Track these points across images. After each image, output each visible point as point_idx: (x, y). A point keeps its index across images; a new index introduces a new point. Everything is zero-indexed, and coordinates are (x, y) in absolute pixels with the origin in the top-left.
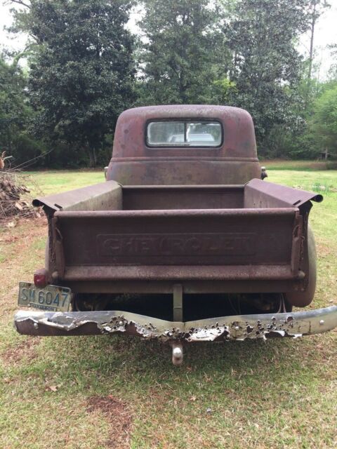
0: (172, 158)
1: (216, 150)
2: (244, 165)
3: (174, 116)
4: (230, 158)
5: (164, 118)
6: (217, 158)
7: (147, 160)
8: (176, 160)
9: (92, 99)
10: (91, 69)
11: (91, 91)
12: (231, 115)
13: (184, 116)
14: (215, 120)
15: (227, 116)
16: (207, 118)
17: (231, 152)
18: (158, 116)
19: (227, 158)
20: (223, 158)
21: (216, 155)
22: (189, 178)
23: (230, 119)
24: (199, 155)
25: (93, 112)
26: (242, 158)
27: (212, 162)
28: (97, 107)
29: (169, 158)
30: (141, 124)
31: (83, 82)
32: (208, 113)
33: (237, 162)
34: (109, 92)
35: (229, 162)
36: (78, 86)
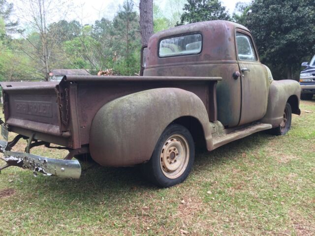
1: (197, 56)
2: (216, 66)
4: (207, 61)
6: (198, 62)
7: (158, 67)
9: (287, 30)
10: (288, 8)
11: (287, 25)
12: (209, 27)
13: (179, 33)
14: (198, 32)
16: (193, 32)
17: (208, 57)
18: (165, 36)
19: (204, 62)
20: (201, 62)
21: (197, 61)
24: (186, 61)
25: (286, 41)
26: (214, 61)
27: (194, 66)
28: (290, 36)
29: (170, 64)
30: (157, 42)
31: (280, 19)
32: (194, 28)
33: (211, 65)
35: (205, 65)
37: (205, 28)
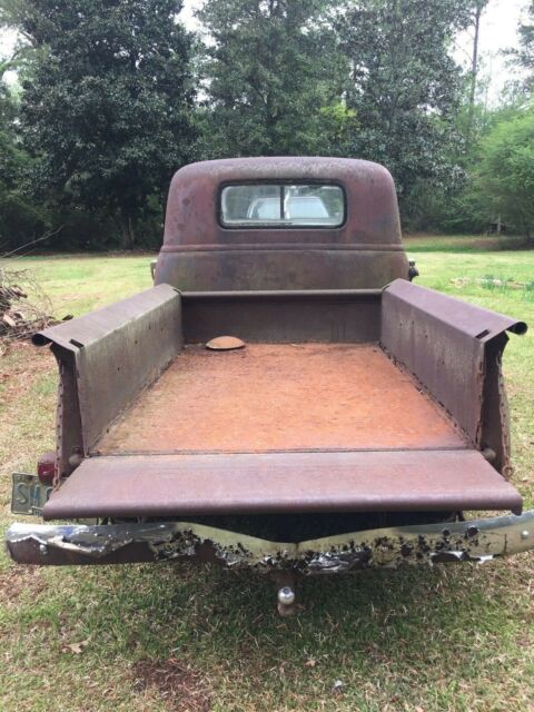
0: (264, 245)
1: (335, 233)
2: (381, 256)
3: (265, 175)
4: (357, 245)
5: (248, 180)
6: (337, 245)
7: (221, 249)
8: (270, 249)
9: (124, 138)
10: (122, 90)
11: (123, 125)
12: (360, 174)
13: (281, 176)
14: (332, 182)
15: (352, 176)
16: (320, 180)
17: (359, 236)
18: (238, 176)
19: (352, 245)
20: (346, 245)
21: (334, 241)
22: (292, 279)
23: (356, 181)
24: (307, 240)
25: (127, 159)
26: (376, 246)
27: (329, 252)
28: (133, 152)
29: (258, 245)
30: (211, 189)
31: (109, 111)
32: (321, 172)
33: (369, 252)
34: (152, 127)
35: (357, 252)
36: (102, 118)
37: (351, 175)
